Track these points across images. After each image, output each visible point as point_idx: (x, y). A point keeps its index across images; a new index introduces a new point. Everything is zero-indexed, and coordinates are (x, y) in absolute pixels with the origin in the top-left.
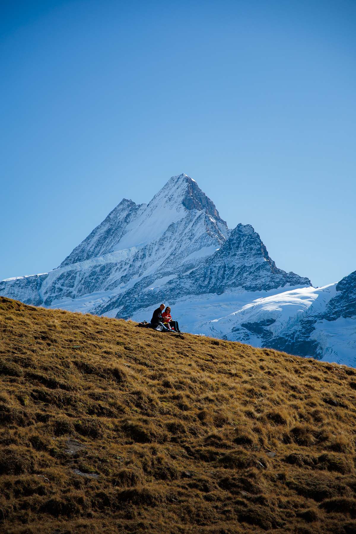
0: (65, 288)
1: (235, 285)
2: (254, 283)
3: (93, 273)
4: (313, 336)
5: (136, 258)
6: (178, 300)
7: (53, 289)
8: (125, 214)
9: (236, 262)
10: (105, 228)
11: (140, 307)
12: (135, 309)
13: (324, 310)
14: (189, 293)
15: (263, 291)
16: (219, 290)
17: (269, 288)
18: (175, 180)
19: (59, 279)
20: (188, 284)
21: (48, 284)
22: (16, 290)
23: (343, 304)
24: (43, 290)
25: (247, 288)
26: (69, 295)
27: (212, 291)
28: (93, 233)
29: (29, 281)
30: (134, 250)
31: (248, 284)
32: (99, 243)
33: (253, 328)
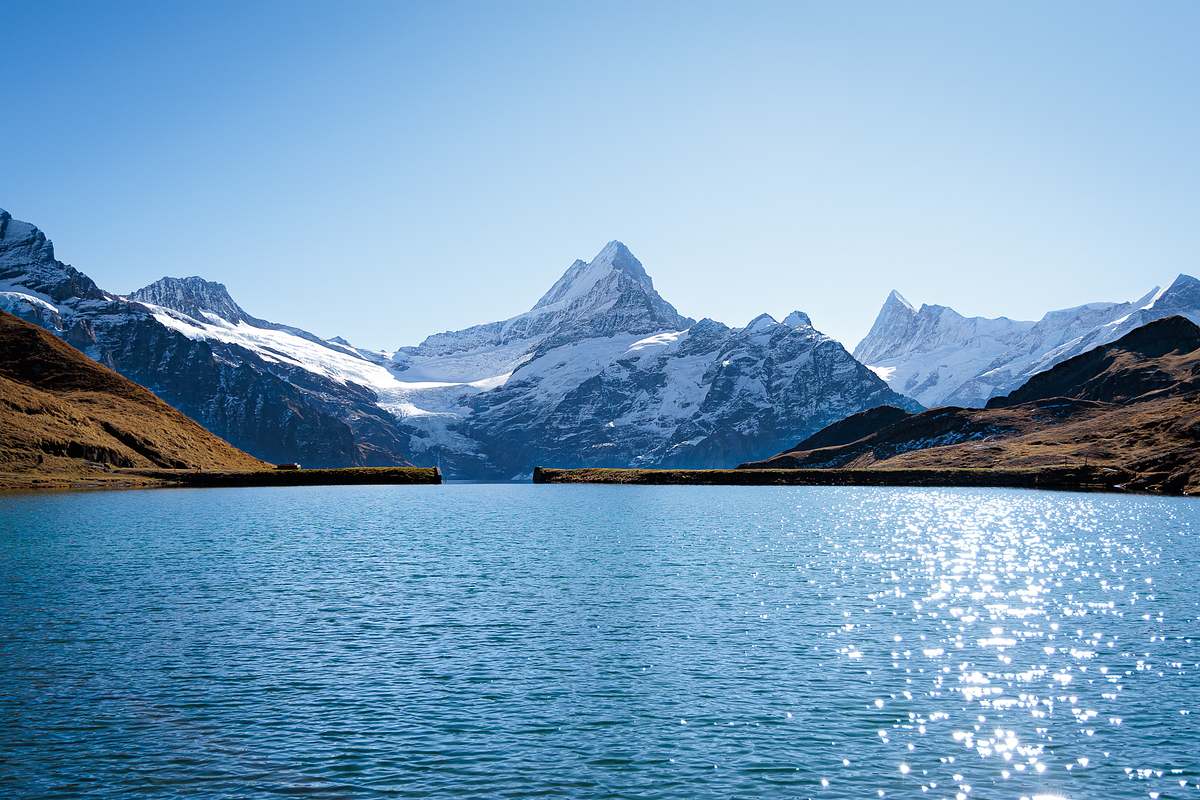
0: (518, 332)
1: (622, 330)
2: (637, 329)
3: (539, 320)
4: (664, 370)
5: (571, 308)
6: (579, 342)
7: (510, 332)
8: (576, 271)
9: (625, 313)
10: (561, 284)
11: (552, 347)
13: (676, 350)
14: (588, 337)
15: (643, 335)
16: (611, 335)
17: (647, 332)
18: (609, 245)
19: (514, 324)
20: (588, 329)
21: (506, 328)
22: (482, 333)
23: (691, 345)
24: (503, 332)
25: (631, 333)
26: (521, 336)
27: (605, 335)
29: (492, 326)
30: (570, 301)
31: (632, 329)
32: (557, 294)
33: (625, 363)
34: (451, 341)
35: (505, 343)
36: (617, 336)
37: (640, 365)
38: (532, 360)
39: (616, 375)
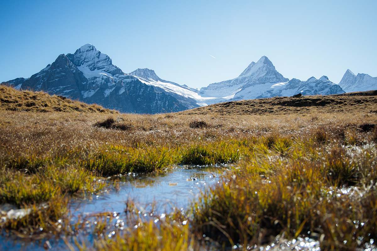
0: (236, 83)
1: (268, 82)
2: (272, 81)
3: (242, 79)
4: (281, 94)
5: (251, 76)
6: (255, 86)
7: (233, 83)
8: (252, 65)
9: (269, 77)
10: (248, 69)
12: (245, 88)
13: (285, 87)
16: (264, 83)
17: (275, 83)
18: (262, 57)
20: (257, 82)
21: (232, 82)
22: (225, 83)
23: (289, 86)
24: (231, 83)
25: (271, 83)
26: (237, 84)
27: (263, 83)
28: (246, 69)
29: (228, 81)
30: (251, 74)
32: (246, 72)
33: (269, 92)
34: (216, 85)
35: (232, 86)
36: (266, 84)
37: (274, 92)
38: (241, 90)
39: (266, 95)
